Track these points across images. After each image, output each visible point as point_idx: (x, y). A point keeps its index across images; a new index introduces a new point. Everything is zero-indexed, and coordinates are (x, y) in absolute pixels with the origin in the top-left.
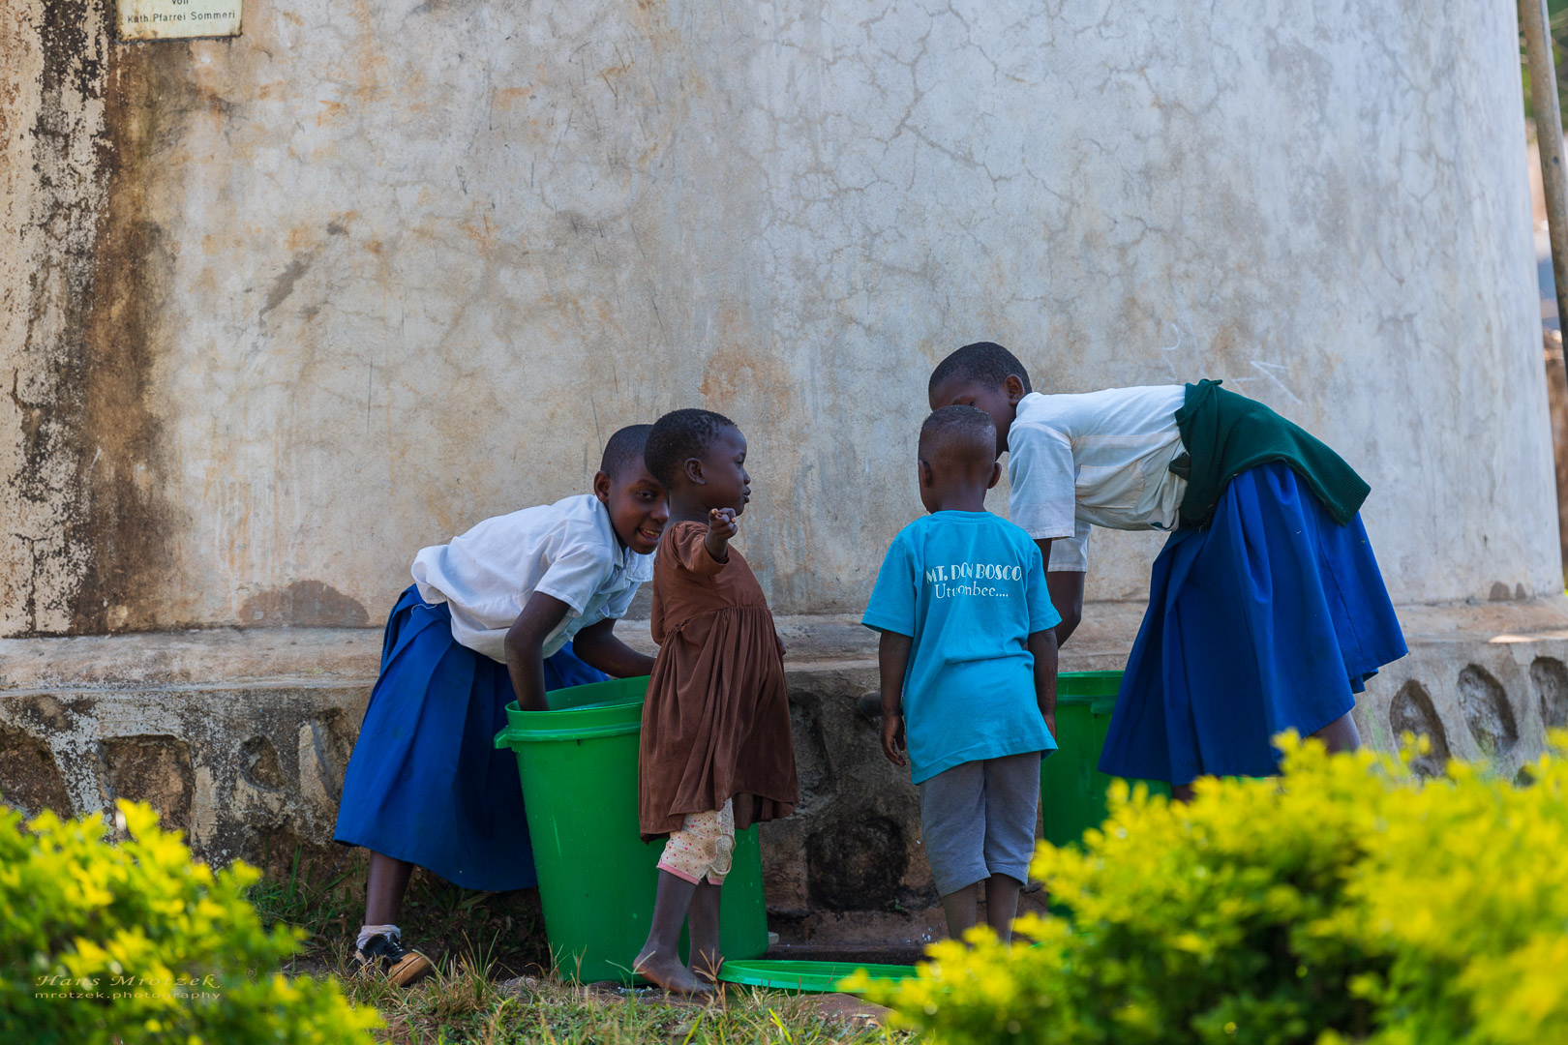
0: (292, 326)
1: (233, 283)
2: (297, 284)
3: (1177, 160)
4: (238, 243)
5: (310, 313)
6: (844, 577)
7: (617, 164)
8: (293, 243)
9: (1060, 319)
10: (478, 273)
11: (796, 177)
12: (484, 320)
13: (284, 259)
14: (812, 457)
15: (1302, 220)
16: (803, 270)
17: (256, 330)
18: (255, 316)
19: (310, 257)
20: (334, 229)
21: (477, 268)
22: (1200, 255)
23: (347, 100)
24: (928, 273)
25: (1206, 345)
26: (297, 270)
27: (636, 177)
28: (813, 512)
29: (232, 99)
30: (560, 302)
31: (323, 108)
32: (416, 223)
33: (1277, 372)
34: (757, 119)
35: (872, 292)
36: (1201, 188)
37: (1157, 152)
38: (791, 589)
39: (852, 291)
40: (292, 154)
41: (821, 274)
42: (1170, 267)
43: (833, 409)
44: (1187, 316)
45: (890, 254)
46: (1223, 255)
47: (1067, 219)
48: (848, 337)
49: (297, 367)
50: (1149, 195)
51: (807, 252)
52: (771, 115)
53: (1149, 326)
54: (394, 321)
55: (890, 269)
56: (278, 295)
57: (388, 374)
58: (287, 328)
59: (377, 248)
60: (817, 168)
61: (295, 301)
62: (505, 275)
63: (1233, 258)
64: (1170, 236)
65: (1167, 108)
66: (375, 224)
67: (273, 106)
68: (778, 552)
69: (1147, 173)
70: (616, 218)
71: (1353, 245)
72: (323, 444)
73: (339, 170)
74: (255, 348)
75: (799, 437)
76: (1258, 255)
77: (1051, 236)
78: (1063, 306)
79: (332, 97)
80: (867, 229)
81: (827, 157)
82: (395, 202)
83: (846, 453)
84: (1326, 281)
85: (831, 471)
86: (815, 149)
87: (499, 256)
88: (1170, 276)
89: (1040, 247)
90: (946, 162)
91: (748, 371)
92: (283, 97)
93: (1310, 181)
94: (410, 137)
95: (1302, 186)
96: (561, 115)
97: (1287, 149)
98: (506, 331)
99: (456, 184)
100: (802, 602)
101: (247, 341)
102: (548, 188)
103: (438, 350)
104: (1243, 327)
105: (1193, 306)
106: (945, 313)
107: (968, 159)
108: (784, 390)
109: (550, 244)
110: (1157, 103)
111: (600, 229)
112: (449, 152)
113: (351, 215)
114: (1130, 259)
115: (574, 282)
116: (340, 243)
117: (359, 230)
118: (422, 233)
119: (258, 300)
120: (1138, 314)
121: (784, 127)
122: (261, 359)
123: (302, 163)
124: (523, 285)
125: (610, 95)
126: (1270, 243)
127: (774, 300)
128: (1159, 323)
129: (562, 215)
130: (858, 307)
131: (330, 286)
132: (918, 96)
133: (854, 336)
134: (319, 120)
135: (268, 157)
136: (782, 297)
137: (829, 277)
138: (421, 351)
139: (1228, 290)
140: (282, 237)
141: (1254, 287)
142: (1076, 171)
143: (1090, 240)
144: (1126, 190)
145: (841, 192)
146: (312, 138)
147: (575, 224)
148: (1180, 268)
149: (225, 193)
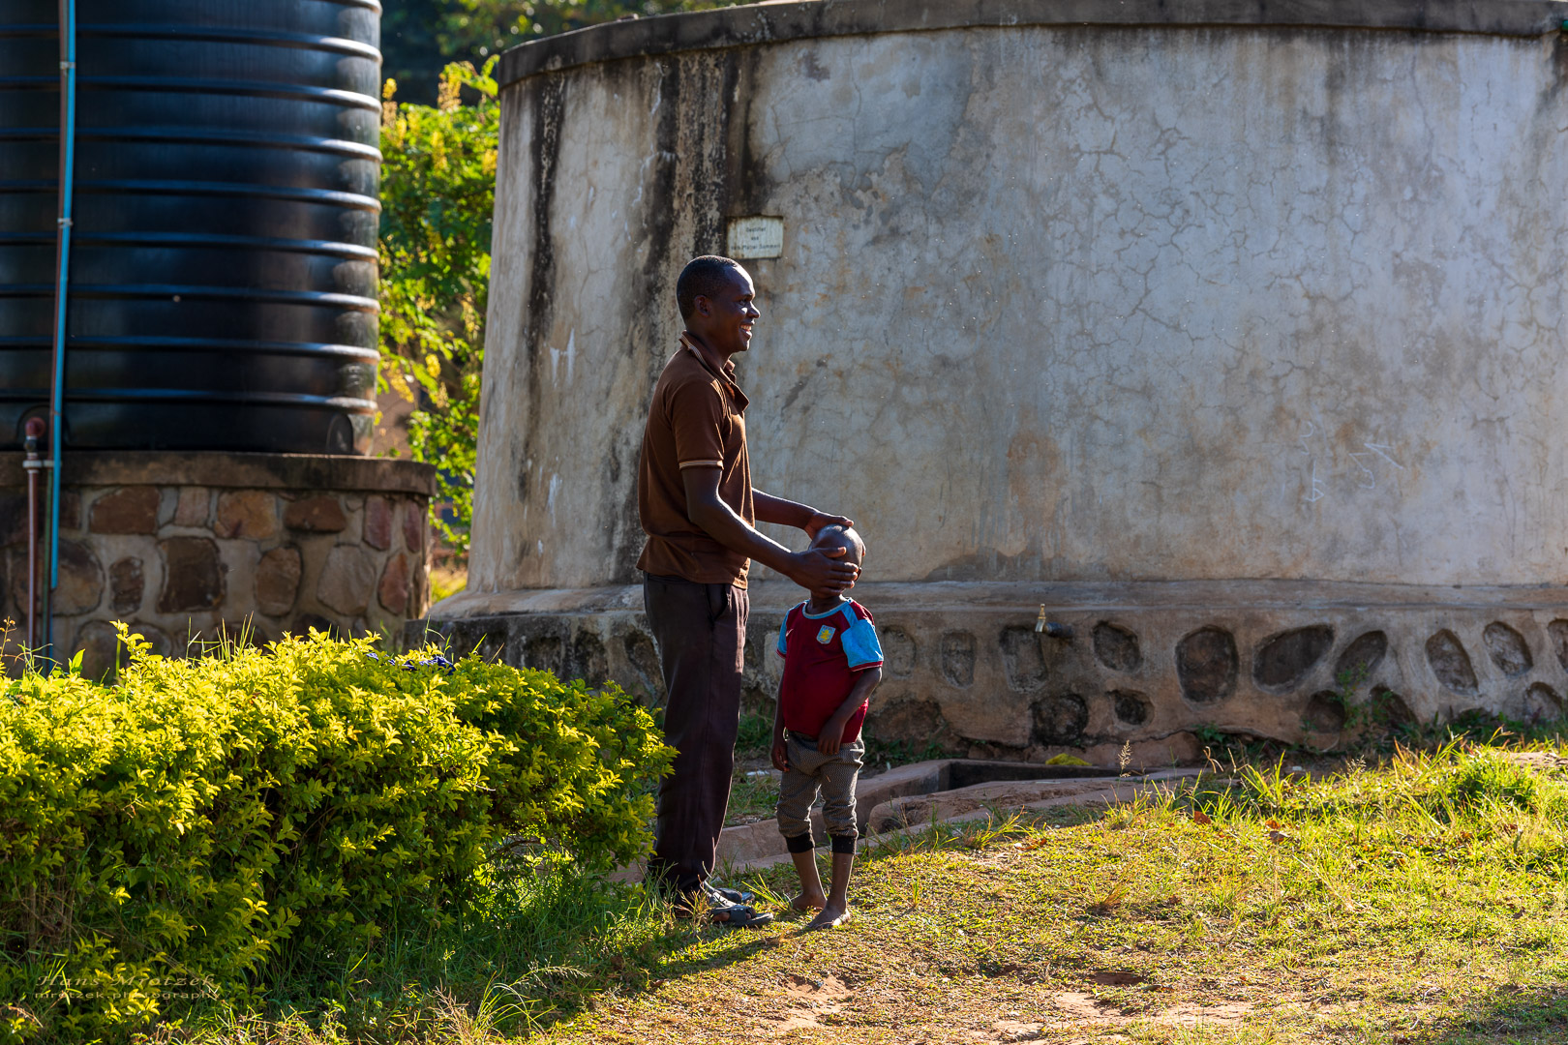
0: (796, 417)
1: (770, 393)
2: (800, 394)
3: (1319, 328)
4: (774, 371)
5: (806, 409)
6: (1082, 561)
7: (970, 330)
8: (800, 371)
9: (1230, 419)
10: (891, 389)
11: (1069, 337)
12: (893, 415)
13: (795, 379)
14: (1068, 494)
15: (1412, 362)
16: (1070, 389)
17: (779, 418)
18: (779, 411)
19: (807, 378)
20: (820, 364)
21: (891, 386)
22: (1332, 383)
23: (831, 293)
24: (1147, 391)
25: (1332, 433)
26: (800, 386)
27: (979, 337)
28: (1067, 524)
29: (776, 292)
30: (933, 405)
31: (818, 297)
32: (861, 361)
33: (1385, 451)
34: (1049, 305)
35: (1111, 402)
36: (1336, 344)
37: (1305, 324)
38: (1050, 567)
39: (1099, 401)
40: (802, 323)
41: (1080, 393)
42: (1308, 390)
43: (1082, 468)
44: (1319, 418)
45: (1124, 381)
46: (1348, 383)
47: (1239, 362)
48: (1094, 427)
49: (797, 439)
50: (1297, 349)
51: (1074, 379)
52: (1058, 303)
53: (1292, 423)
54: (847, 415)
55: (1123, 389)
56: (790, 400)
57: (842, 443)
58: (794, 417)
59: (840, 374)
60: (1082, 332)
61: (799, 403)
62: (905, 390)
63: (1356, 384)
64: (1310, 372)
65: (1313, 299)
66: (841, 362)
67: (794, 296)
68: (1044, 546)
69: (1297, 336)
70: (966, 359)
71: (1454, 377)
72: (808, 481)
73: (824, 331)
74: (778, 429)
75: (1061, 482)
76: (1376, 383)
77: (1228, 371)
78: (1233, 411)
79: (823, 291)
80: (1110, 366)
81: (1089, 326)
82: (851, 349)
83: (1089, 492)
84: (1430, 398)
85: (1079, 501)
86: (1082, 322)
87: (903, 379)
88: (1308, 395)
89: (1220, 378)
90: (1163, 329)
91: (1034, 445)
92: (799, 291)
93: (1422, 340)
94: (861, 314)
95: (1414, 343)
96: (940, 302)
97: (1404, 322)
98: (904, 421)
99: (883, 339)
100: (1056, 575)
101: (775, 423)
102: (931, 343)
103: (868, 431)
104: (1361, 425)
105: (1325, 411)
106: (1155, 414)
107: (1177, 328)
108: (1054, 456)
109: (930, 373)
110: (1307, 295)
111: (958, 365)
112: (880, 321)
113: (829, 356)
114: (1281, 384)
115: (942, 394)
116: (823, 371)
117: (832, 364)
118: (864, 366)
119: (781, 402)
120: (1284, 416)
121: (1064, 309)
122: (781, 434)
123: (807, 327)
124: (914, 395)
125: (967, 291)
126: (1385, 376)
127: (1052, 406)
128: (1298, 421)
129: (937, 357)
130: (1103, 411)
131: (816, 395)
132: (1148, 292)
133: (1098, 426)
134: (816, 304)
135: (790, 324)
136: (1057, 404)
137: (1085, 393)
138: (859, 431)
139: (1351, 403)
140: (794, 368)
141: (1371, 401)
142: (1248, 334)
143: (1253, 374)
144: (1281, 346)
145: (1096, 346)
146: (812, 314)
147: (945, 362)
148: (1317, 390)
149: (769, 343)
